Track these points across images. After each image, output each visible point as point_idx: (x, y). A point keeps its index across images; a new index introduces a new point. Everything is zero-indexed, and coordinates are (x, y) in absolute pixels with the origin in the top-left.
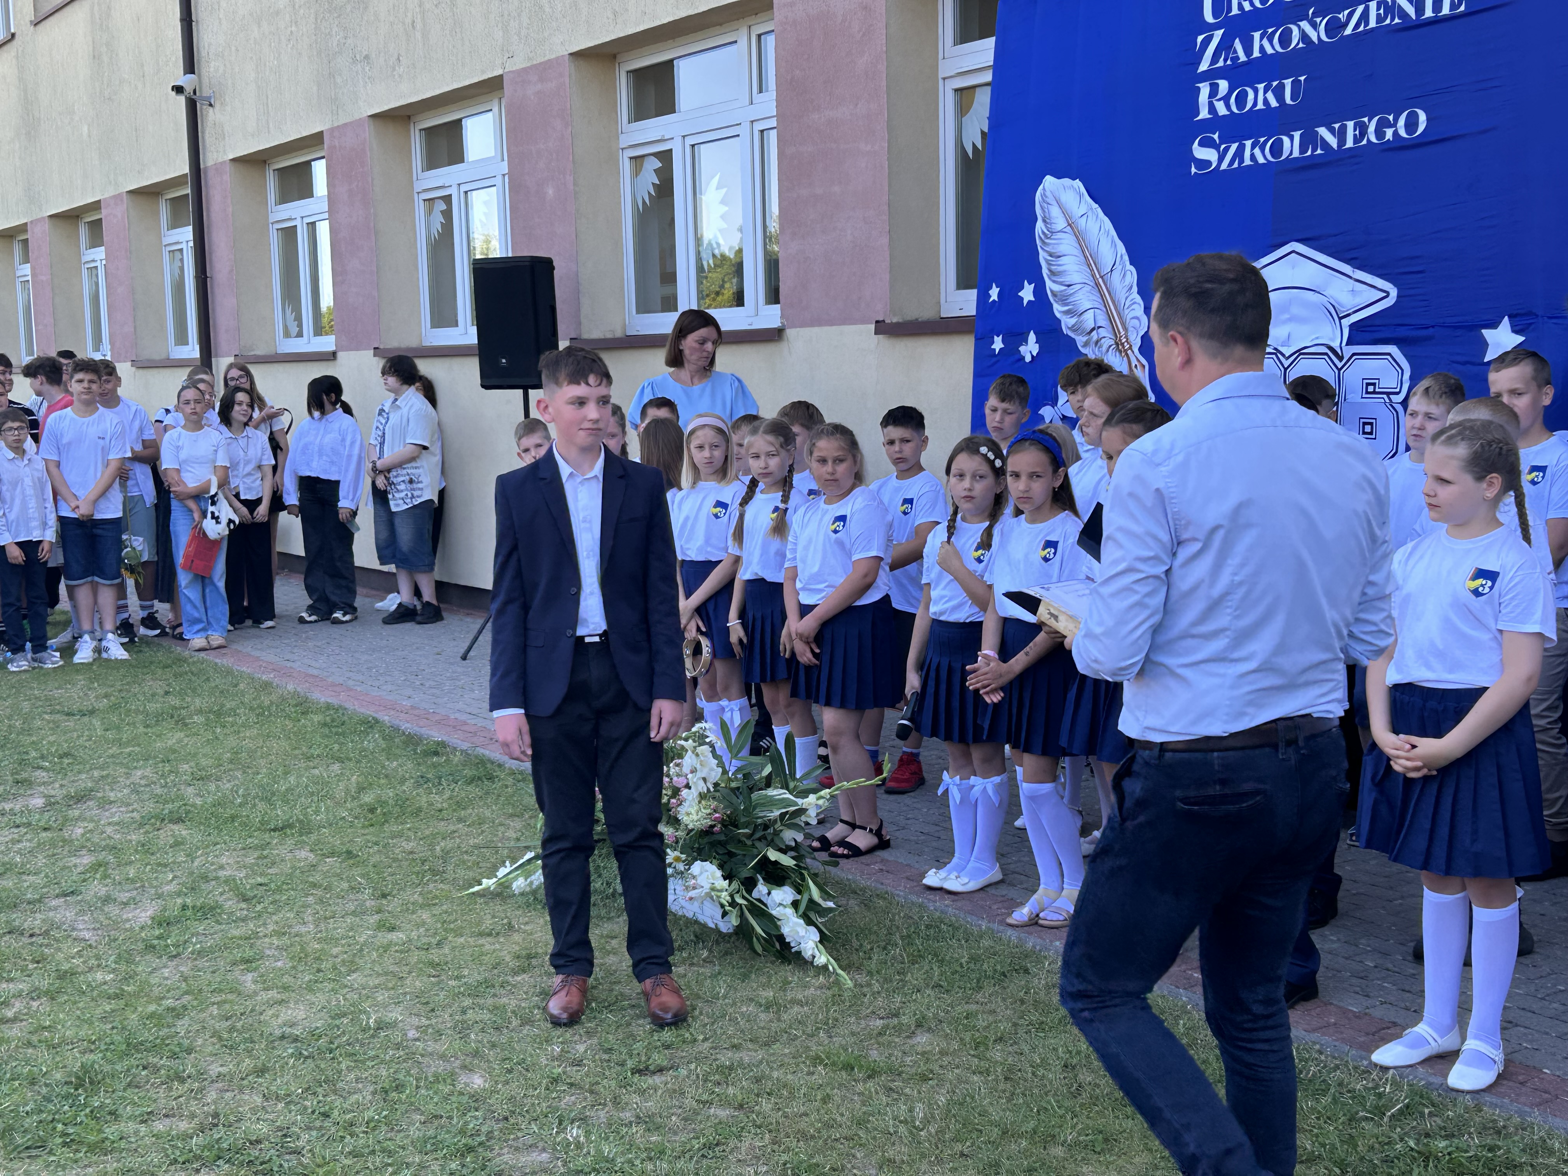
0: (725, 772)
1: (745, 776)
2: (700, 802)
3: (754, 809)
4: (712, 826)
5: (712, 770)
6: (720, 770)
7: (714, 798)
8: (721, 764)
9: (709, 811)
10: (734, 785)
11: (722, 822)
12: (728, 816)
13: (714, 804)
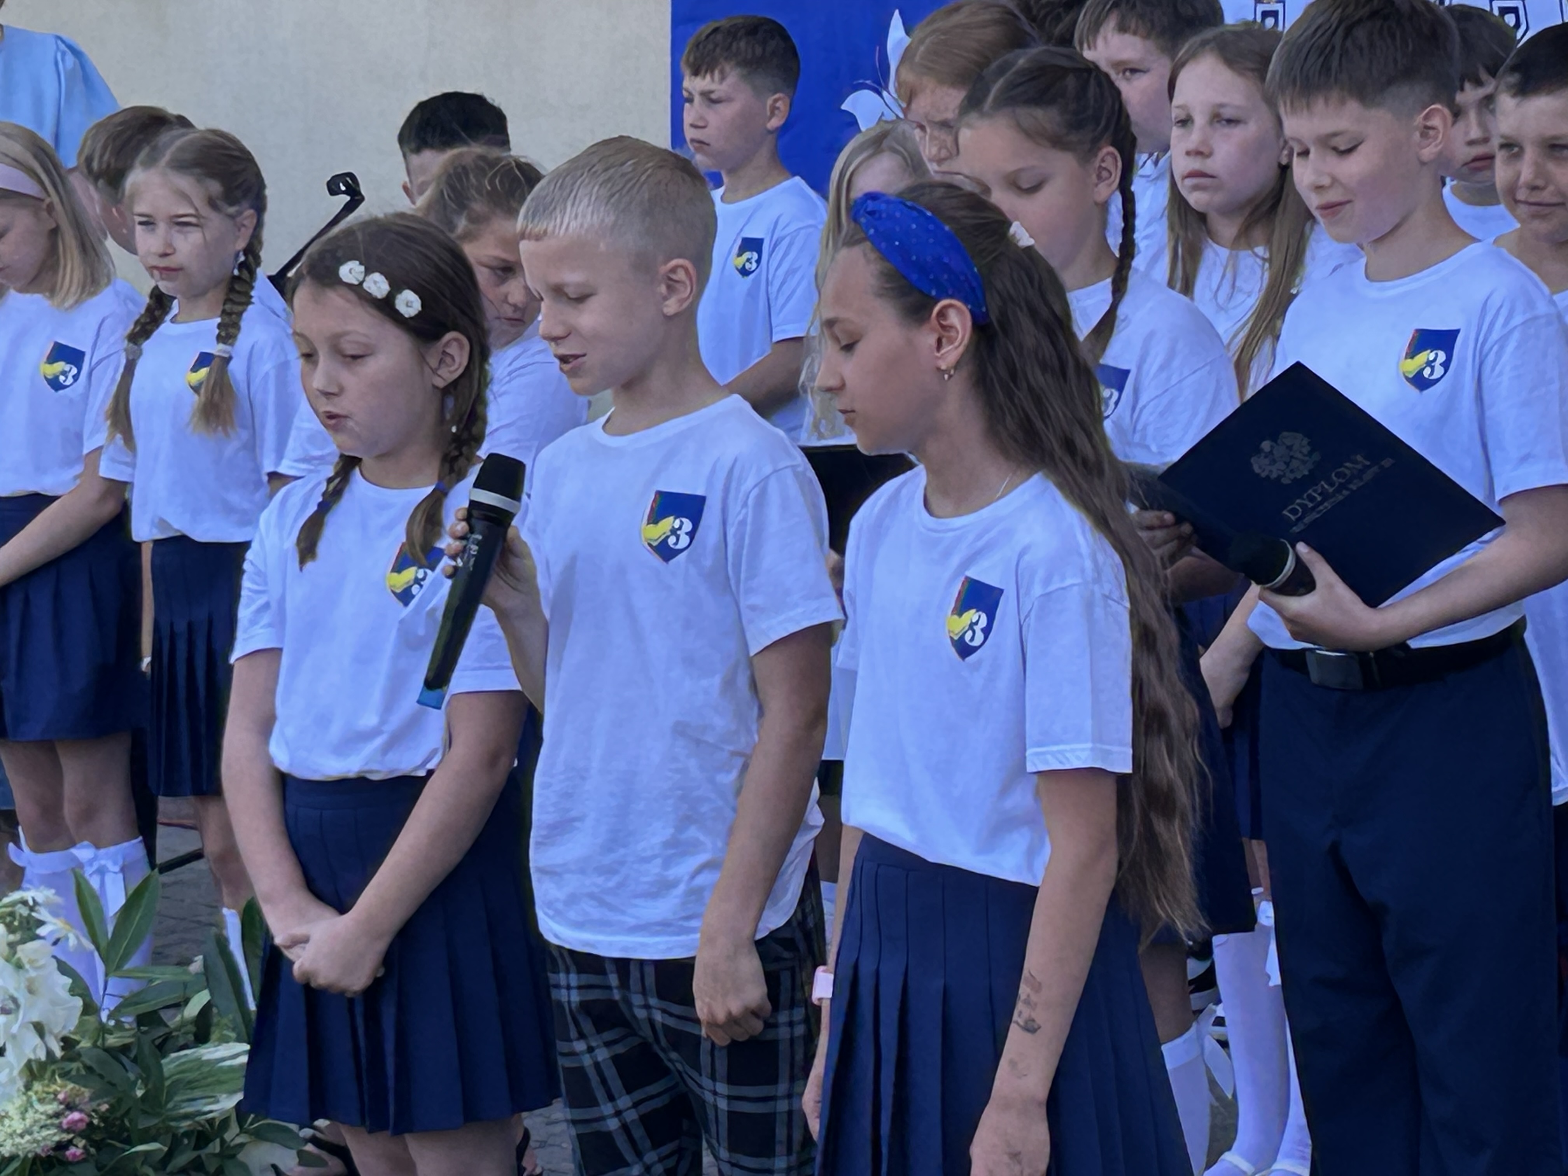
0: (90, 1009)
1: (141, 1020)
2: (28, 1087)
3: (169, 1098)
4: (61, 1146)
5: (55, 1002)
6: (79, 1002)
7: (65, 1075)
8: (79, 988)
9: (51, 1108)
10: (112, 1040)
11: (88, 1132)
12: (103, 1118)
13: (64, 1089)
